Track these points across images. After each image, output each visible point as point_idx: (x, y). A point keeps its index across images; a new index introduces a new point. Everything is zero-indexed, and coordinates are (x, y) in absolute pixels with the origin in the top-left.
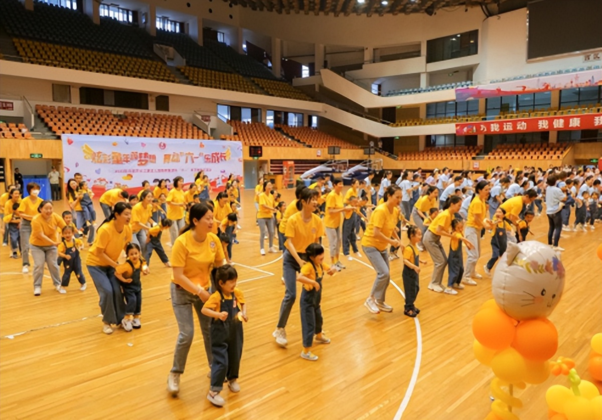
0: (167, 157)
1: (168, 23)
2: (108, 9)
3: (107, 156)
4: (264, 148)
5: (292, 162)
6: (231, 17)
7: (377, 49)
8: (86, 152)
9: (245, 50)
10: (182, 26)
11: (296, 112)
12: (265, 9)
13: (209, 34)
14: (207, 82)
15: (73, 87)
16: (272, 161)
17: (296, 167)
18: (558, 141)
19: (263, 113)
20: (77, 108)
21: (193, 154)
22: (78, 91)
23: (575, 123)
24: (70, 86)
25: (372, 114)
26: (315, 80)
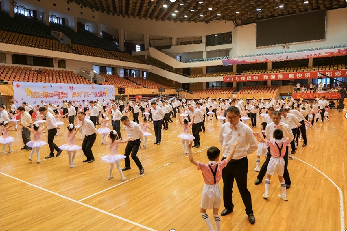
0: (74, 94)
1: (55, 19)
2: (18, 8)
3: (40, 94)
4: (125, 89)
5: (141, 96)
6: (94, 17)
7: (179, 38)
8: (28, 92)
9: (102, 36)
10: (63, 20)
11: (135, 70)
12: (111, 13)
13: (81, 26)
14: (84, 52)
15: (8, 54)
16: (130, 96)
17: (143, 99)
18: (272, 85)
19: (118, 70)
20: (11, 66)
21: (88, 92)
22: (11, 56)
23: (280, 77)
24: (5, 53)
25: (177, 71)
26: (144, 53)
